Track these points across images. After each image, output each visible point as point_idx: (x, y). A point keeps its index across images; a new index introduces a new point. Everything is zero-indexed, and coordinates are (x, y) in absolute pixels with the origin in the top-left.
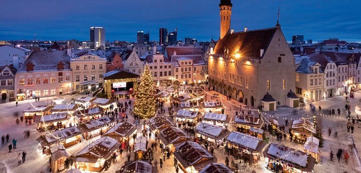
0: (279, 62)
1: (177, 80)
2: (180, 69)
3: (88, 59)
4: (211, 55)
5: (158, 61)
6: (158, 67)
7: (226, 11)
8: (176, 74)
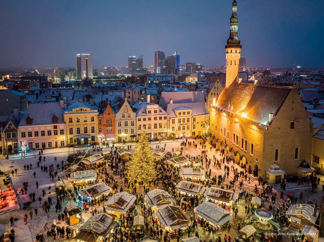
0: (291, 128)
1: (173, 132)
2: (176, 120)
3: (80, 112)
4: (213, 107)
5: (153, 112)
6: (152, 119)
7: (233, 55)
8: (172, 125)
